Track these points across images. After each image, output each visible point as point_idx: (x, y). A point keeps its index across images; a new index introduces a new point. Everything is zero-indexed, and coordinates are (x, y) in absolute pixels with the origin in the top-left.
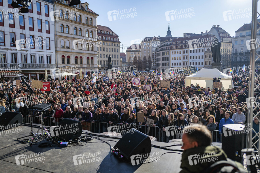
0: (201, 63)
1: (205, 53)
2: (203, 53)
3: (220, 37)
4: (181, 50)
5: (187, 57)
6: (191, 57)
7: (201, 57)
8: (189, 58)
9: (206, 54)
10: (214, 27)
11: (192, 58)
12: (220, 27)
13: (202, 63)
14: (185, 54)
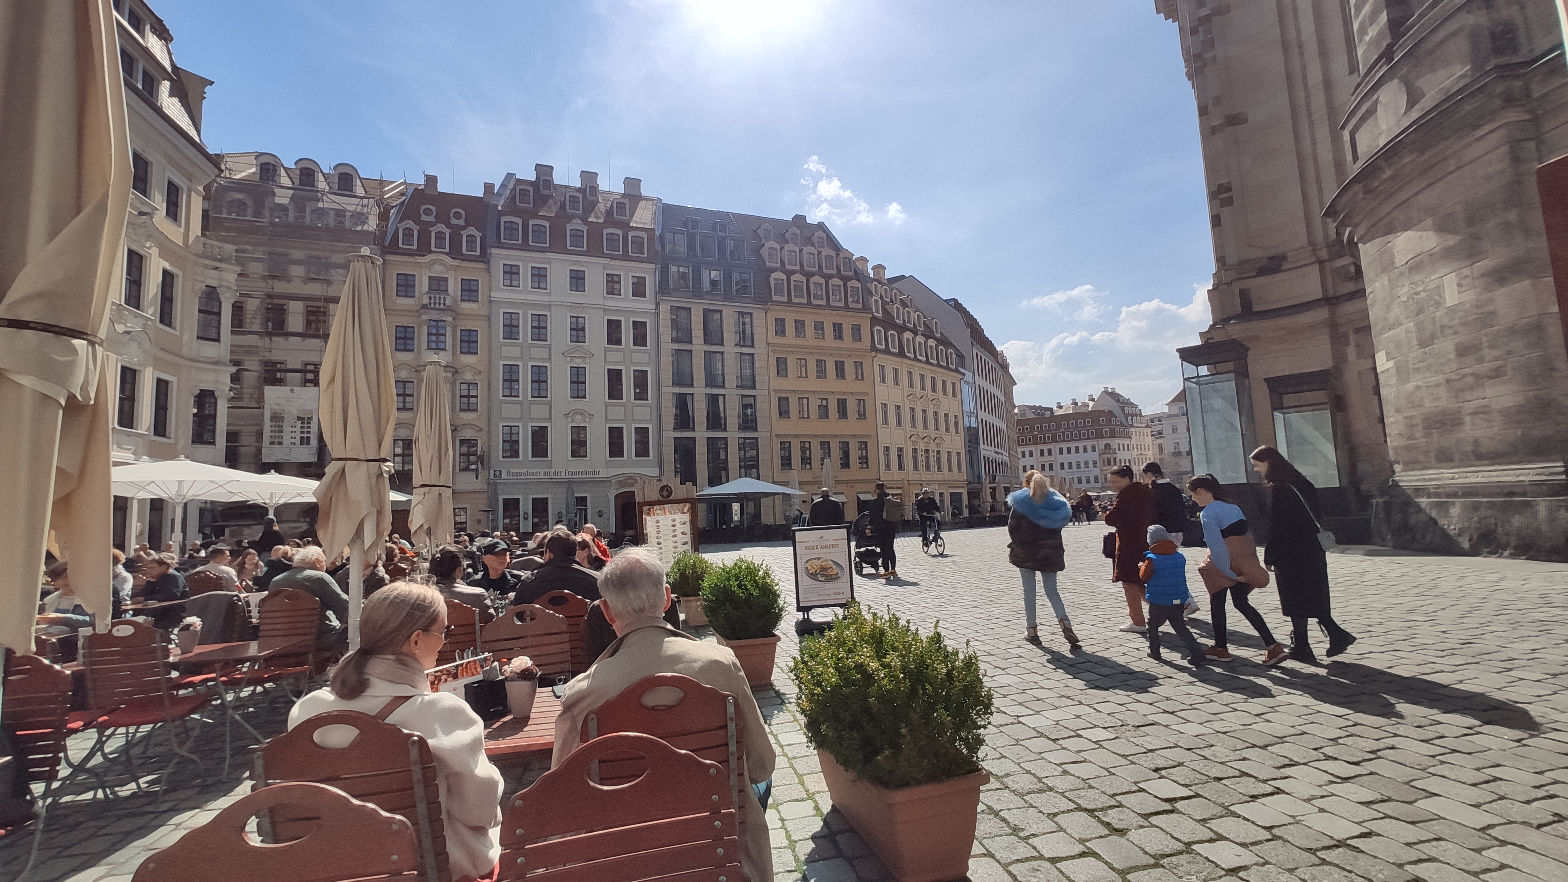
0: (1092, 480)
1: (1100, 454)
2: (1097, 453)
3: (1126, 415)
4: (1032, 448)
5: (1051, 466)
6: (1062, 465)
7: (1091, 464)
8: (1057, 467)
9: (1103, 456)
10: (1106, 392)
11: (1066, 466)
12: (1117, 391)
13: (1096, 478)
14: (1046, 458)
